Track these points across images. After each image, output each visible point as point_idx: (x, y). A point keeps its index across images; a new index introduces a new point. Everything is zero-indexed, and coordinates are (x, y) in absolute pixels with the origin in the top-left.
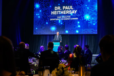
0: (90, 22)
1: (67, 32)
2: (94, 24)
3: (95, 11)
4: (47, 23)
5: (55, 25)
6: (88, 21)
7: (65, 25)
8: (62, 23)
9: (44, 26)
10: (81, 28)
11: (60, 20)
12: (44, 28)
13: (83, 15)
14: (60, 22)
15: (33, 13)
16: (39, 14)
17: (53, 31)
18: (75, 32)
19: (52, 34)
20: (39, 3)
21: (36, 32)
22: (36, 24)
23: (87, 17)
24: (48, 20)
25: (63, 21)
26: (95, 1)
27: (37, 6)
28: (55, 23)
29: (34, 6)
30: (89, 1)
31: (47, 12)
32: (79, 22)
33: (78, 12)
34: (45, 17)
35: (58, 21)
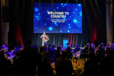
0: (77, 24)
1: (61, 31)
2: (80, 26)
3: (80, 17)
4: (45, 24)
5: (51, 26)
6: (76, 24)
7: (59, 26)
8: (57, 25)
9: (43, 26)
10: (71, 29)
11: (55, 22)
12: (42, 28)
13: (72, 20)
14: (55, 24)
15: (33, 16)
16: (38, 17)
17: (51, 31)
18: (67, 31)
19: (50, 33)
21: (36, 31)
22: (36, 25)
24: (46, 22)
25: (58, 23)
26: (80, 10)
27: (37, 10)
28: (52, 24)
29: (33, 10)
30: (76, 9)
31: (45, 16)
32: (69, 25)
33: (69, 17)
34: (43, 19)
35: (54, 23)
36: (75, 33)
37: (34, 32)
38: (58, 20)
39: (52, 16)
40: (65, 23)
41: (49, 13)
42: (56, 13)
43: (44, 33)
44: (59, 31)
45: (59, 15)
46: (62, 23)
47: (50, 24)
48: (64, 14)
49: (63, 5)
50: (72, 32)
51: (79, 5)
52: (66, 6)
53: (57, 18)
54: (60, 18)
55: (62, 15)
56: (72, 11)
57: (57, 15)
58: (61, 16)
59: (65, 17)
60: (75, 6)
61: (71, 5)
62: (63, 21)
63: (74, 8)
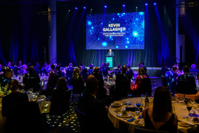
0: (138, 38)
1: (117, 47)
2: (141, 40)
3: (142, 29)
4: (99, 39)
5: (106, 41)
6: (136, 38)
7: (115, 41)
8: (112, 39)
10: (130, 44)
12: (96, 43)
13: (131, 32)
15: (86, 30)
16: (91, 31)
17: (105, 47)
18: (125, 47)
19: (104, 49)
20: (92, 21)
21: (89, 47)
23: (135, 34)
24: (99, 36)
25: (113, 37)
26: (142, 20)
27: (90, 23)
28: (106, 39)
29: (86, 23)
30: (137, 19)
32: (128, 39)
34: (97, 33)
35: (109, 37)
36: (135, 48)
37: (87, 48)
38: (114, 34)
44: (115, 47)
46: (119, 37)
47: (104, 39)
49: (120, 15)
50: (131, 48)
51: (141, 13)
52: (124, 16)
56: (131, 21)
60: (135, 14)
61: (129, 14)
63: (134, 17)
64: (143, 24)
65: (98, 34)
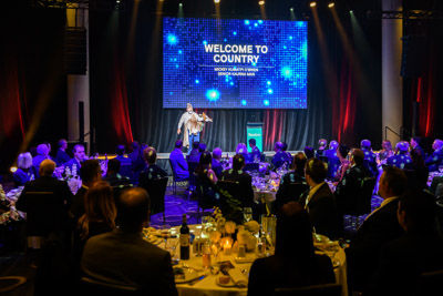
0: (292, 82)
1: (244, 103)
3: (302, 60)
4: (197, 82)
5: (215, 87)
6: (288, 82)
7: (239, 87)
8: (232, 84)
9: (189, 88)
10: (274, 95)
11: (227, 77)
12: (189, 92)
13: (278, 68)
14: (227, 80)
15: (161, 56)
16: (175, 60)
17: (213, 102)
18: (262, 102)
20: (177, 34)
21: (170, 102)
22: (169, 83)
24: (199, 75)
25: (235, 79)
26: (302, 40)
27: (172, 39)
28: (216, 81)
29: (162, 40)
30: (291, 38)
31: (197, 56)
32: (269, 83)
33: (268, 60)
34: (192, 67)
35: (224, 77)
36: (286, 106)
37: (166, 105)
38: (235, 69)
39: (217, 58)
40: (256, 77)
41: (208, 48)
42: (228, 49)
43: (190, 109)
44: (239, 102)
45: (238, 54)
46: (247, 77)
47: (212, 80)
48: (254, 50)
49: (252, 25)
50: (276, 106)
51: (301, 24)
52: (261, 28)
53: (234, 64)
54: (242, 64)
55: (247, 54)
56: (277, 41)
57: (231, 53)
58: (244, 56)
59: (256, 59)
60: (287, 26)
61: (274, 23)
62: (252, 72)
63: (283, 32)
64: (304, 49)
65: (195, 69)
